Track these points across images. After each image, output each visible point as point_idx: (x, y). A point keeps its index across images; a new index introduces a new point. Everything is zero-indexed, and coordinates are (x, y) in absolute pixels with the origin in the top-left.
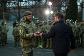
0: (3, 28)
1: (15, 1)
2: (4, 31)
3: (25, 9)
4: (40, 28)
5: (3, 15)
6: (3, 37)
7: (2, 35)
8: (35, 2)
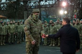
0: (19, 27)
1: (36, 1)
2: (20, 30)
3: (45, 8)
4: (52, 28)
5: (25, 14)
6: (19, 36)
7: (19, 34)
8: (55, 1)
